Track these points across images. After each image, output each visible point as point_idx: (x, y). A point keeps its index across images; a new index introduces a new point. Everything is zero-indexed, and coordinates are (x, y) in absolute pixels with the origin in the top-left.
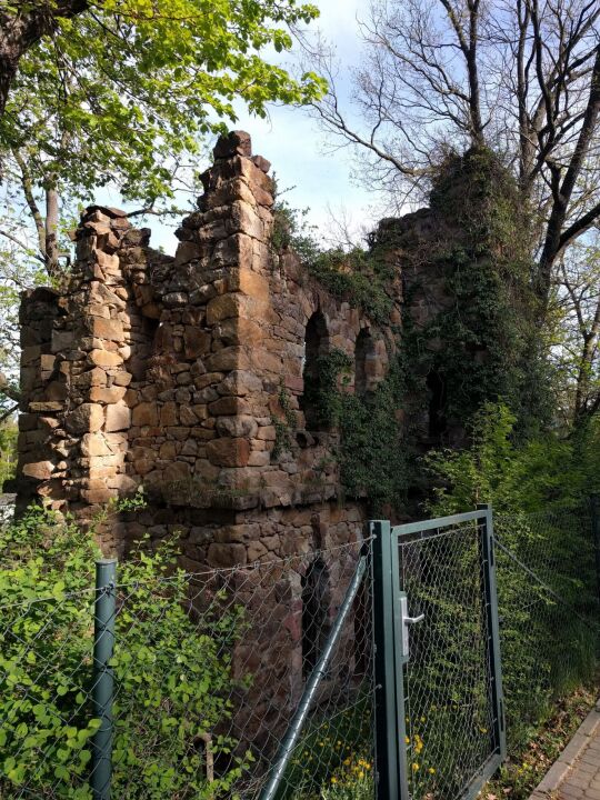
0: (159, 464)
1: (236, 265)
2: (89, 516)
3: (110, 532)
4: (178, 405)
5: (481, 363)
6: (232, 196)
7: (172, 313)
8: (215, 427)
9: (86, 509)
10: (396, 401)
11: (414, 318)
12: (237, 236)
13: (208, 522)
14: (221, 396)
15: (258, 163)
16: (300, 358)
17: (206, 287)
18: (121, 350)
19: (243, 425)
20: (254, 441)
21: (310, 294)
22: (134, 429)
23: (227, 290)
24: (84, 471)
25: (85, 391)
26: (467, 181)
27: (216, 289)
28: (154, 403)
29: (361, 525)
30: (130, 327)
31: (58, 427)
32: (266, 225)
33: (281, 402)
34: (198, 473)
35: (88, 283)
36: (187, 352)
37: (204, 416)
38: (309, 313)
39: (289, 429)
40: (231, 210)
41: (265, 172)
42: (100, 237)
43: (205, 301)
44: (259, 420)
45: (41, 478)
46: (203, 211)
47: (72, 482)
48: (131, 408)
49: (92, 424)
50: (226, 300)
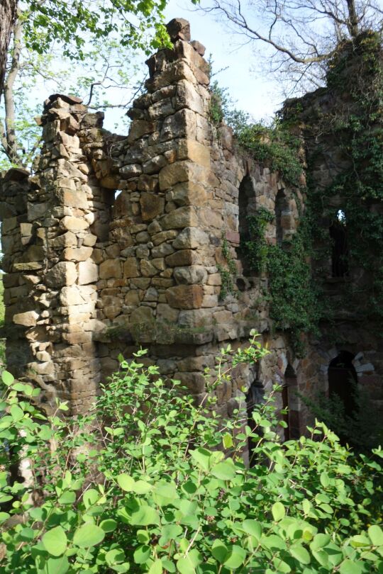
0: (126, 309)
1: (184, 136)
2: (72, 355)
3: (88, 366)
4: (139, 260)
5: (376, 215)
6: (176, 77)
7: (129, 182)
8: (172, 276)
9: (68, 349)
10: (306, 249)
11: (316, 181)
12: (183, 112)
13: (172, 355)
14: (176, 250)
15: (196, 47)
16: (236, 215)
17: (158, 158)
18: (86, 216)
19: (197, 273)
20: (206, 287)
21: (241, 161)
22: (101, 282)
23: (177, 159)
24: (64, 318)
25: (60, 251)
26: (359, 61)
27: (167, 159)
28: (117, 259)
29: (285, 351)
30: (92, 196)
31: (40, 283)
32: (205, 101)
33: (224, 252)
34: (160, 315)
35: (56, 160)
36: (144, 214)
37: (163, 267)
38: (241, 177)
39: (231, 276)
40: (176, 89)
41: (202, 55)
42: (62, 121)
43: (157, 170)
44: (208, 268)
45: (29, 325)
46: (151, 91)
47: (54, 328)
48: (98, 264)
49: (68, 279)
50: (176, 167)
